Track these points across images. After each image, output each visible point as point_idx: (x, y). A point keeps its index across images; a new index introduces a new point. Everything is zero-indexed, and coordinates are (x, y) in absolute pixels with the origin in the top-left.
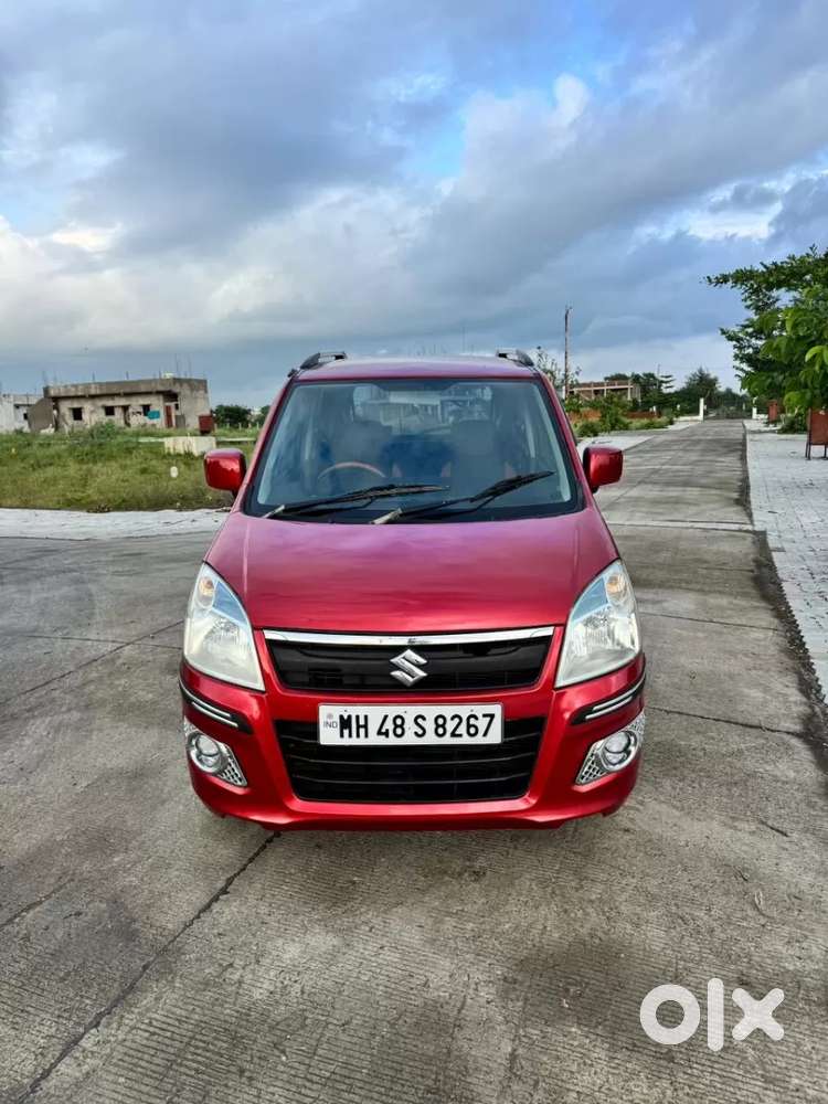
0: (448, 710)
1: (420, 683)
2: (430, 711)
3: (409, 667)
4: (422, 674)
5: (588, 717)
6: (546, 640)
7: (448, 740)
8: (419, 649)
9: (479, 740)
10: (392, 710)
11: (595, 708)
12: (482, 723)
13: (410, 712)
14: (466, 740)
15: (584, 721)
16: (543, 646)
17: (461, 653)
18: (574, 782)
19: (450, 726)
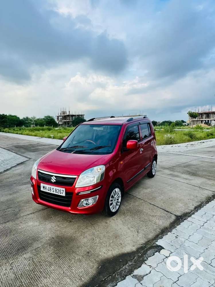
0: (57, 188)
1: (55, 182)
2: (55, 188)
3: (53, 180)
4: (55, 181)
5: (79, 194)
6: (75, 178)
7: (57, 194)
8: (56, 176)
9: (61, 195)
10: (50, 186)
11: (81, 193)
12: (62, 192)
13: (52, 187)
14: (59, 194)
15: (78, 195)
16: (74, 179)
17: (61, 178)
18: (77, 206)
19: (57, 191)
